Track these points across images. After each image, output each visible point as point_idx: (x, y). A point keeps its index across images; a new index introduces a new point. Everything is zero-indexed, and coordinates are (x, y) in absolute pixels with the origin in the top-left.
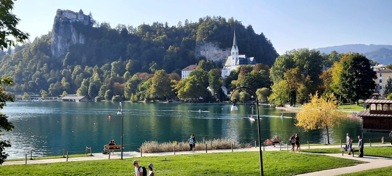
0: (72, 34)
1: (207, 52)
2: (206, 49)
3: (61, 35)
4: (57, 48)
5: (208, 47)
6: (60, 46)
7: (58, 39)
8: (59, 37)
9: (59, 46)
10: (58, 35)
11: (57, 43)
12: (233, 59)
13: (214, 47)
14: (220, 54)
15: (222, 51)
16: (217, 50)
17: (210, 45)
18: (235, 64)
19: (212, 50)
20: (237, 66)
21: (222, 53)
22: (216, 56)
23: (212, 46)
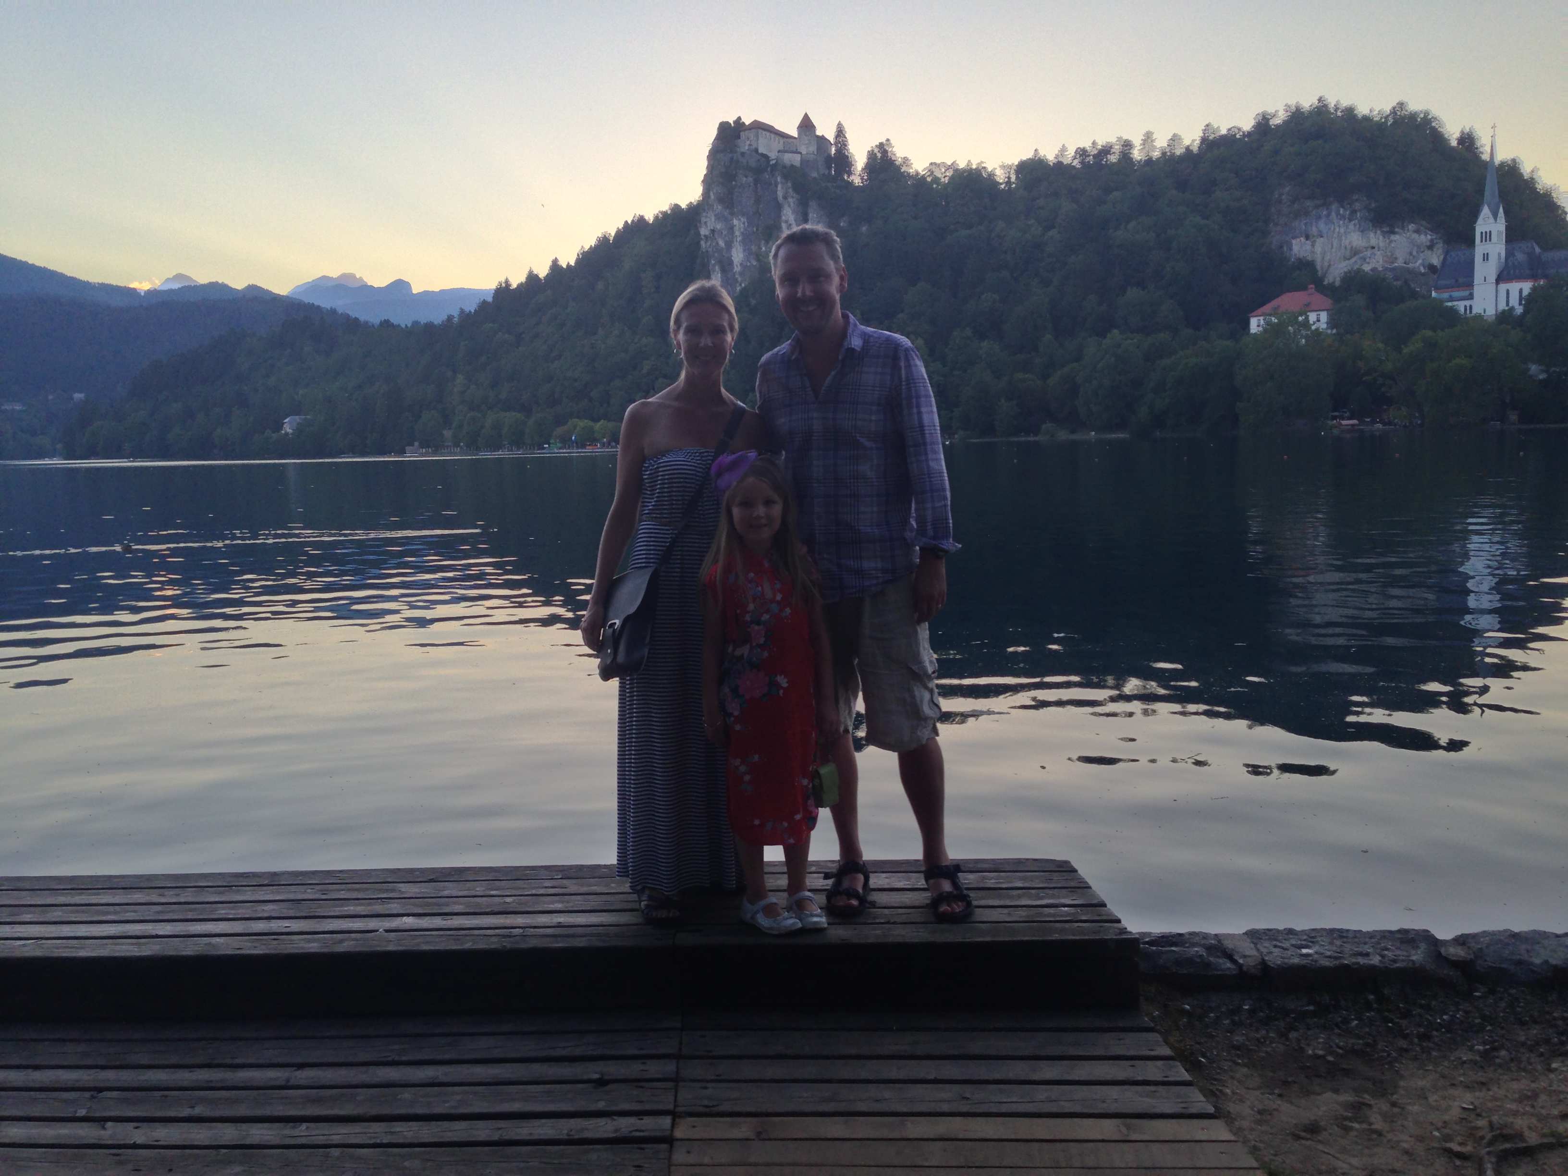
0: (779, 208)
2: (1314, 231)
3: (743, 214)
4: (731, 263)
5: (1322, 225)
6: (741, 255)
7: (731, 229)
8: (735, 222)
9: (738, 255)
10: (732, 214)
11: (729, 245)
12: (1486, 257)
13: (1350, 220)
14: (1373, 248)
15: (1381, 237)
16: (1362, 231)
17: (1333, 215)
18: (1492, 278)
19: (1339, 233)
20: (1503, 287)
21: (1382, 244)
22: (1357, 257)
23: (1343, 217)
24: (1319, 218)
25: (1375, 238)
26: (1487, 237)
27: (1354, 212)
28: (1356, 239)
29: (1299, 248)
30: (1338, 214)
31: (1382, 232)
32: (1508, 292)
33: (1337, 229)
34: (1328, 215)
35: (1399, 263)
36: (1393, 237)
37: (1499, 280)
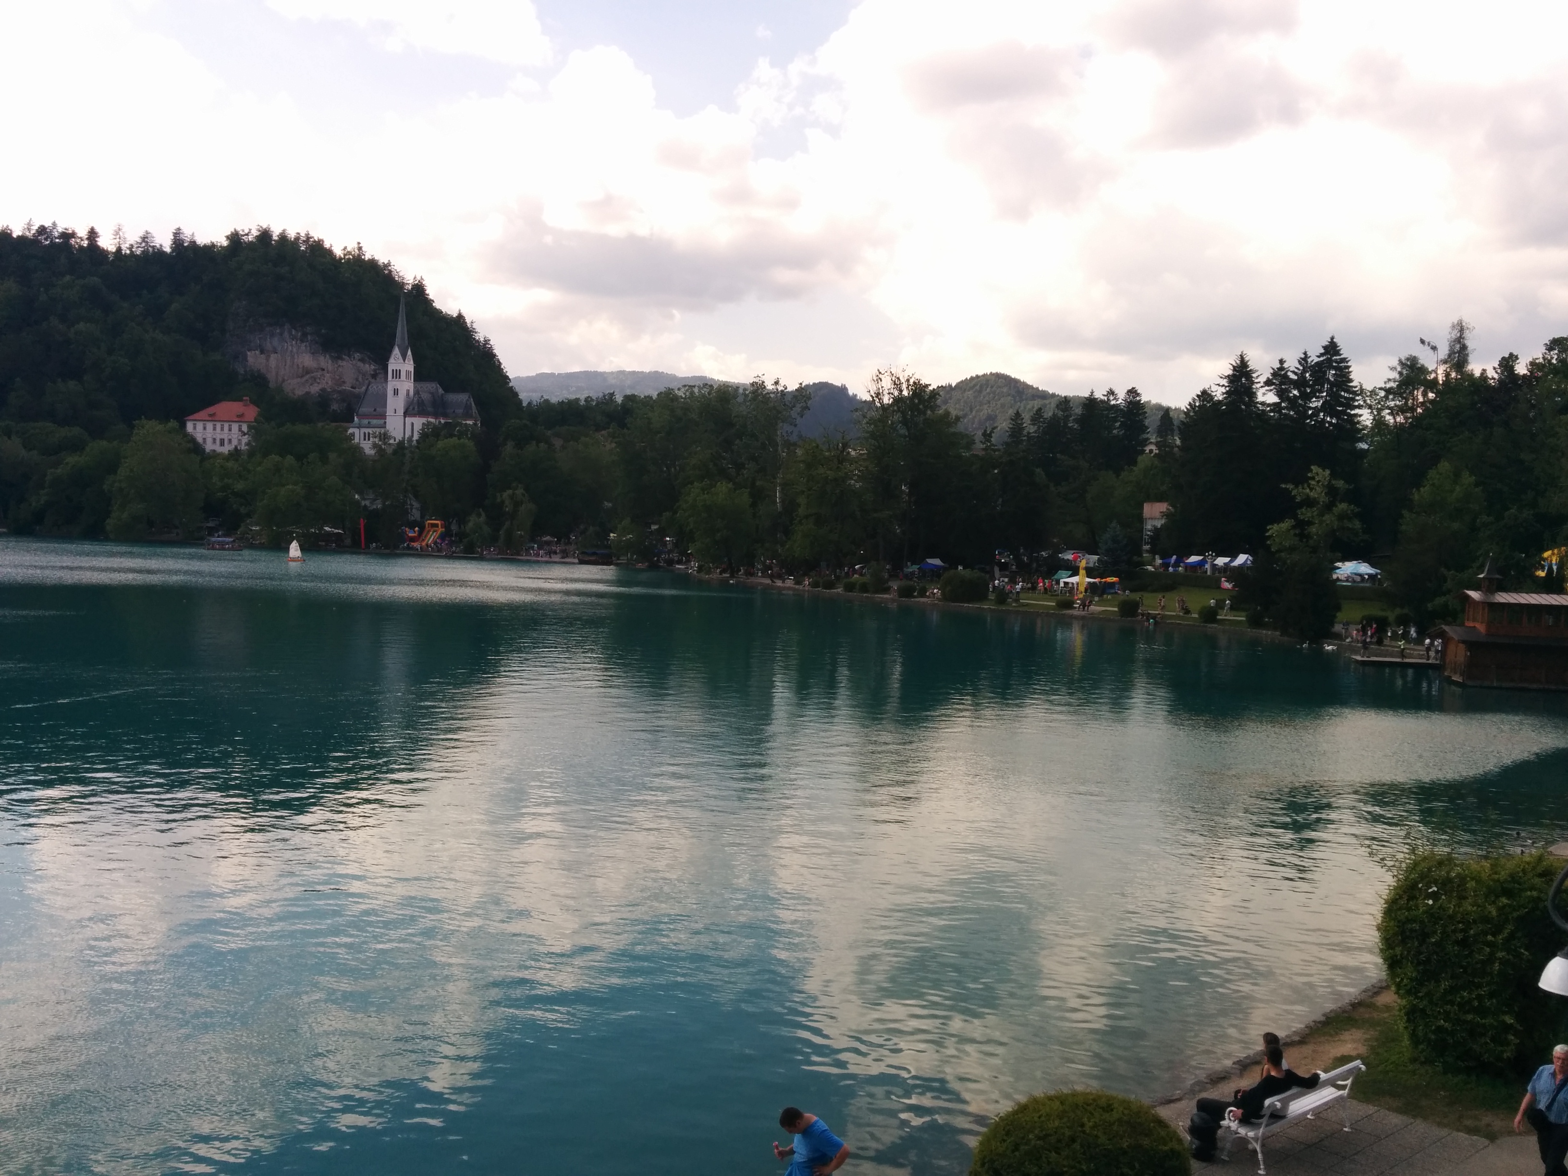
1: (273, 356)
2: (268, 346)
5: (276, 341)
12: (396, 392)
13: (302, 341)
14: (323, 370)
15: (330, 361)
16: (313, 353)
17: (286, 334)
18: (401, 412)
19: (292, 351)
20: (409, 420)
21: (330, 368)
22: (308, 376)
23: (294, 338)
24: (272, 335)
25: (325, 361)
26: (397, 374)
27: (305, 335)
28: (307, 360)
29: (254, 360)
30: (290, 333)
31: (331, 357)
32: (413, 424)
33: (290, 348)
34: (281, 334)
35: (347, 387)
36: (340, 362)
37: (406, 414)
